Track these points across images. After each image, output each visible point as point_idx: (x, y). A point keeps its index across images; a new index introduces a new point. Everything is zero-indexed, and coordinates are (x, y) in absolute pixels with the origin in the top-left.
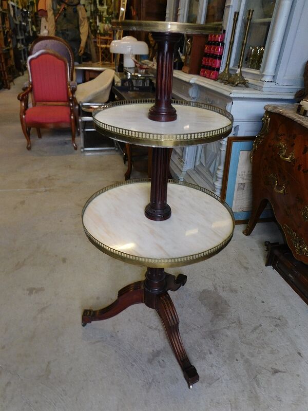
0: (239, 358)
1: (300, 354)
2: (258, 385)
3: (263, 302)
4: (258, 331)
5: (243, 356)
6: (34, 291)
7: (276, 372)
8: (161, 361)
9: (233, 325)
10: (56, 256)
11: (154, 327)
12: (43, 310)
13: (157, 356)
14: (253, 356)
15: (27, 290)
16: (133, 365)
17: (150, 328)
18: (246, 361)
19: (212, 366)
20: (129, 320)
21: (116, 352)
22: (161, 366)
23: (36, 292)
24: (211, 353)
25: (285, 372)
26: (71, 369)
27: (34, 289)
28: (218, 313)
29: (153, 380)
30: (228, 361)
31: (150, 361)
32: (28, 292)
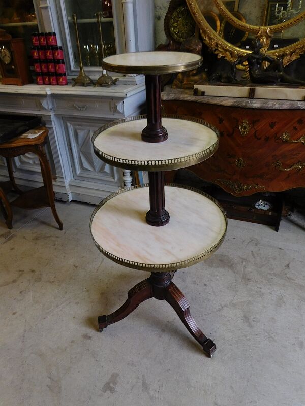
0: (272, 277)
1: (280, 249)
2: (294, 280)
3: (234, 238)
4: (256, 255)
5: (270, 274)
6: (112, 385)
7: (288, 266)
8: (254, 319)
9: (244, 263)
10: (73, 341)
11: (220, 307)
12: (145, 386)
13: (248, 319)
14: (273, 269)
15: (105, 392)
16: (249, 339)
17: (219, 310)
18: (275, 275)
19: (271, 294)
20: (203, 320)
21: (231, 345)
22: (258, 322)
23: (115, 383)
24: (261, 288)
25: (290, 263)
26: (232, 387)
27: (108, 383)
28: (229, 265)
29: (267, 332)
30: (271, 284)
31: (251, 326)
32: (108, 392)
